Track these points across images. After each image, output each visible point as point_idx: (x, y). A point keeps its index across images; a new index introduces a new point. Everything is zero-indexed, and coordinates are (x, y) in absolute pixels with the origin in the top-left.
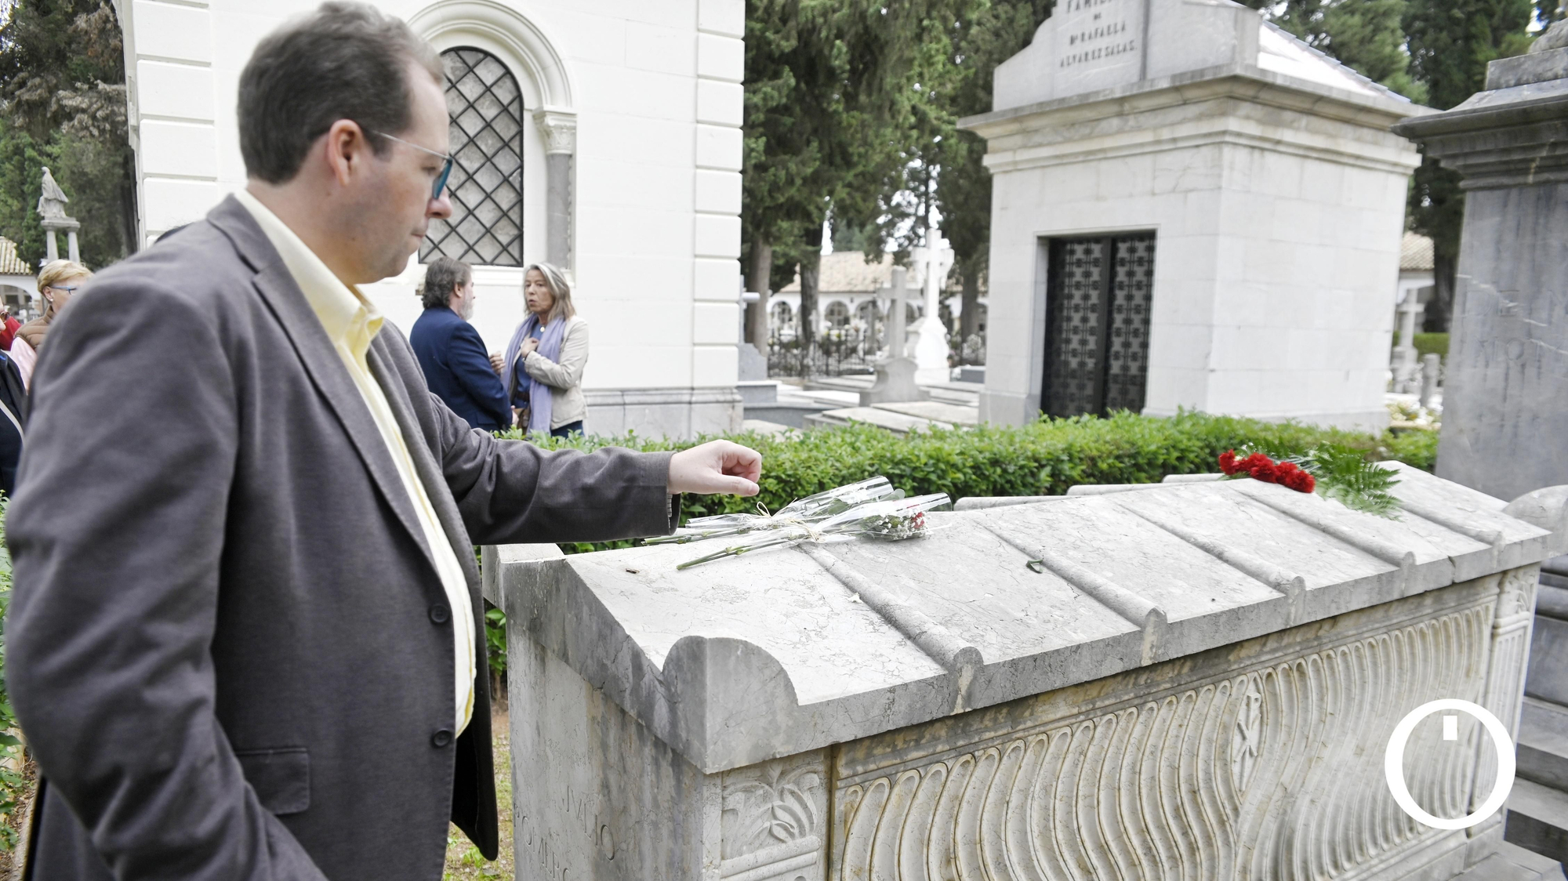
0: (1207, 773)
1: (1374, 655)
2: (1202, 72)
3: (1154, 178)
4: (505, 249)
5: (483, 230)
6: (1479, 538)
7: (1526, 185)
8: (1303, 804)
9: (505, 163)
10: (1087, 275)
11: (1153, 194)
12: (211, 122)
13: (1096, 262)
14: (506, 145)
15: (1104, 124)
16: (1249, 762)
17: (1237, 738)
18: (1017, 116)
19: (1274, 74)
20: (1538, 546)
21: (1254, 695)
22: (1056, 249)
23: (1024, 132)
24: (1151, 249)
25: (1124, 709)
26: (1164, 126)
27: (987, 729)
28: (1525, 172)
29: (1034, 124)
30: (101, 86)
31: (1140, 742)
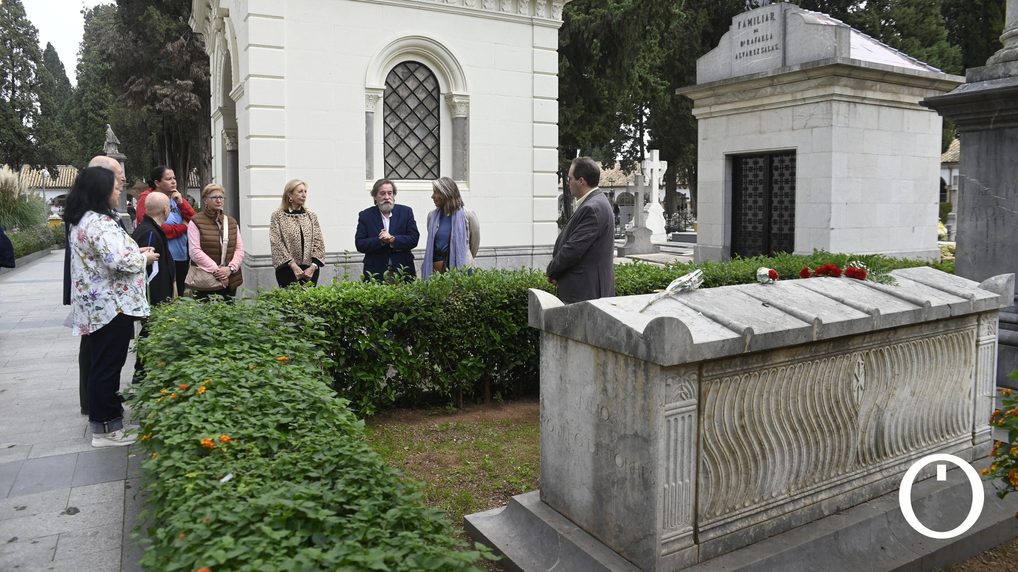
0: (843, 394)
1: (916, 349)
2: (818, 62)
3: (793, 121)
4: (430, 170)
5: (418, 160)
6: (963, 297)
7: (989, 129)
8: (887, 415)
9: (430, 123)
10: (756, 176)
11: (793, 130)
12: (283, 107)
13: (761, 169)
14: (431, 113)
15: (763, 91)
16: (861, 392)
17: (855, 381)
18: (711, 86)
19: (860, 61)
20: (995, 302)
21: (861, 362)
22: (736, 162)
23: (715, 95)
24: (793, 161)
25: (806, 361)
26: (798, 91)
27: (754, 363)
28: (989, 123)
29: (722, 91)
30: (178, 82)
31: (813, 377)
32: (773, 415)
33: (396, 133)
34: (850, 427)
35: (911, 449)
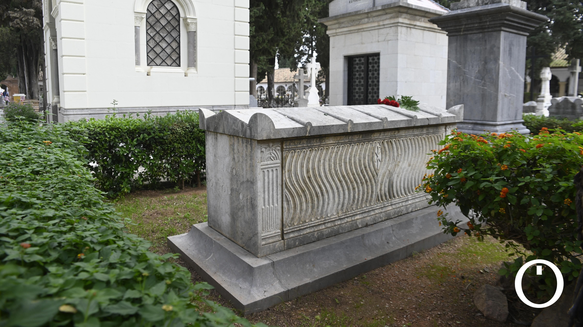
0: (369, 163)
1: (411, 142)
2: (390, 4)
3: (379, 37)
4: (174, 61)
5: (167, 55)
6: (436, 115)
8: (395, 176)
9: (174, 34)
10: (360, 68)
11: (379, 42)
12: (83, 21)
13: (362, 64)
14: (174, 28)
15: (363, 20)
16: (379, 163)
17: (376, 157)
18: (336, 18)
19: (412, 5)
20: (453, 119)
21: (379, 146)
22: (350, 60)
23: (339, 23)
24: (379, 59)
25: (346, 144)
26: (381, 21)
27: (315, 143)
28: (460, 32)
29: (342, 20)
30: (25, 10)
31: (351, 153)
32: (328, 172)
33: (154, 39)
34: (373, 181)
35: (409, 194)
